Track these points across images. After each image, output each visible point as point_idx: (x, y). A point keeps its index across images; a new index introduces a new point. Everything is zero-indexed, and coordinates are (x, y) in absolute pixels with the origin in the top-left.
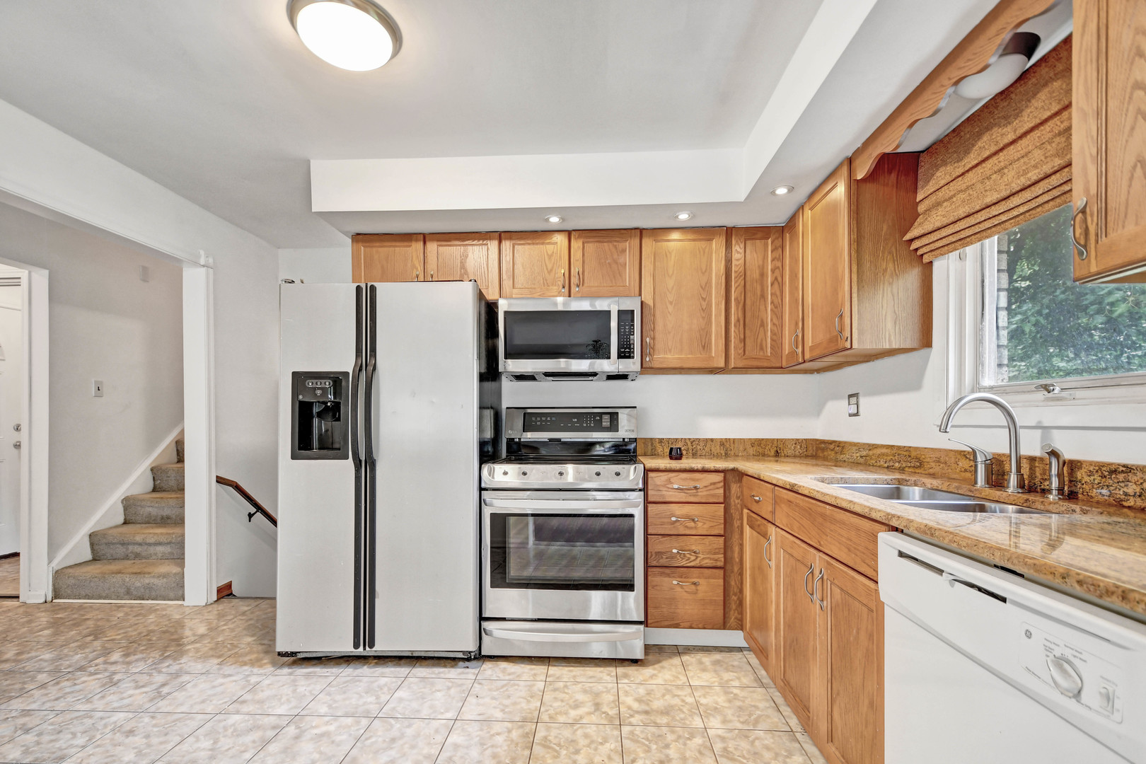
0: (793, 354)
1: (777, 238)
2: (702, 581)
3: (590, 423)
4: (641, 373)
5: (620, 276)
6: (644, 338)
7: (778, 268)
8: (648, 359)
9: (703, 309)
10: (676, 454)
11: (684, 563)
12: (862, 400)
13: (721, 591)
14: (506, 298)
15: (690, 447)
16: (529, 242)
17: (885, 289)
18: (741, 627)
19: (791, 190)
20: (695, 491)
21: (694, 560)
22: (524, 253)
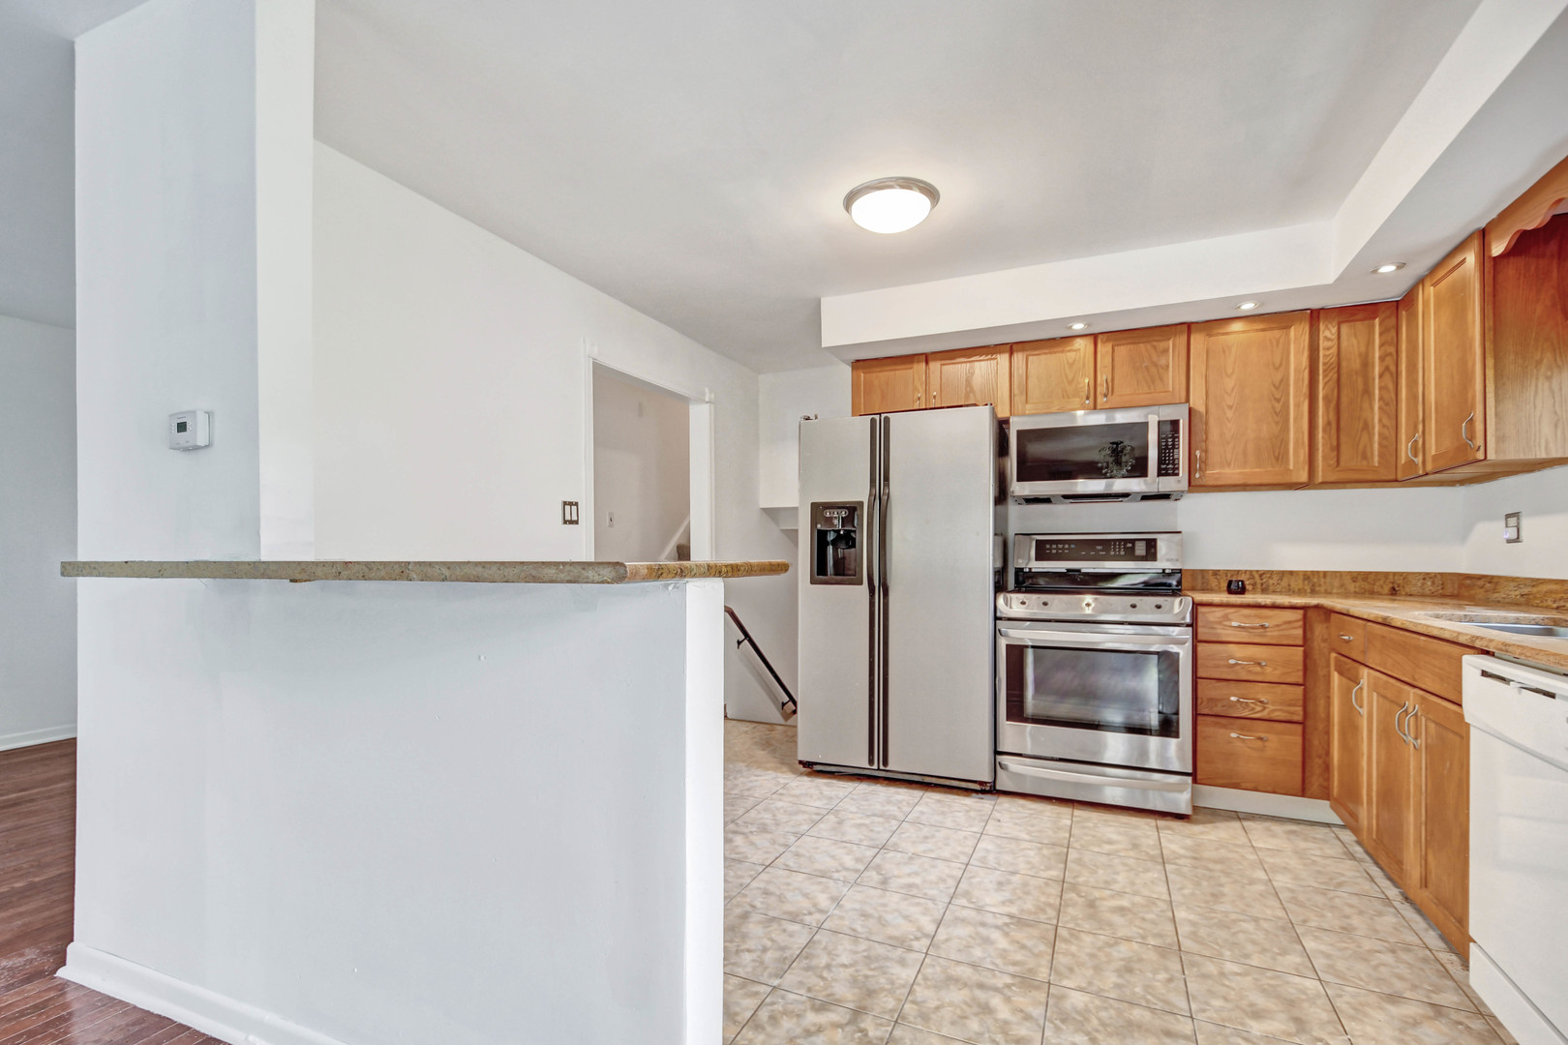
0: (1411, 463)
1: (1389, 317)
2: (1271, 737)
3: (1119, 551)
4: (1189, 491)
5: (1161, 379)
6: (1192, 452)
7: (1390, 354)
8: (1197, 475)
9: (1275, 412)
10: (1236, 587)
11: (1246, 713)
12: (1525, 523)
13: (1298, 750)
14: (1018, 415)
15: (1259, 581)
16: (1047, 351)
17: (1540, 385)
18: (1325, 794)
19: (1401, 266)
20: (1262, 630)
21: (1261, 711)
22: (1040, 364)
